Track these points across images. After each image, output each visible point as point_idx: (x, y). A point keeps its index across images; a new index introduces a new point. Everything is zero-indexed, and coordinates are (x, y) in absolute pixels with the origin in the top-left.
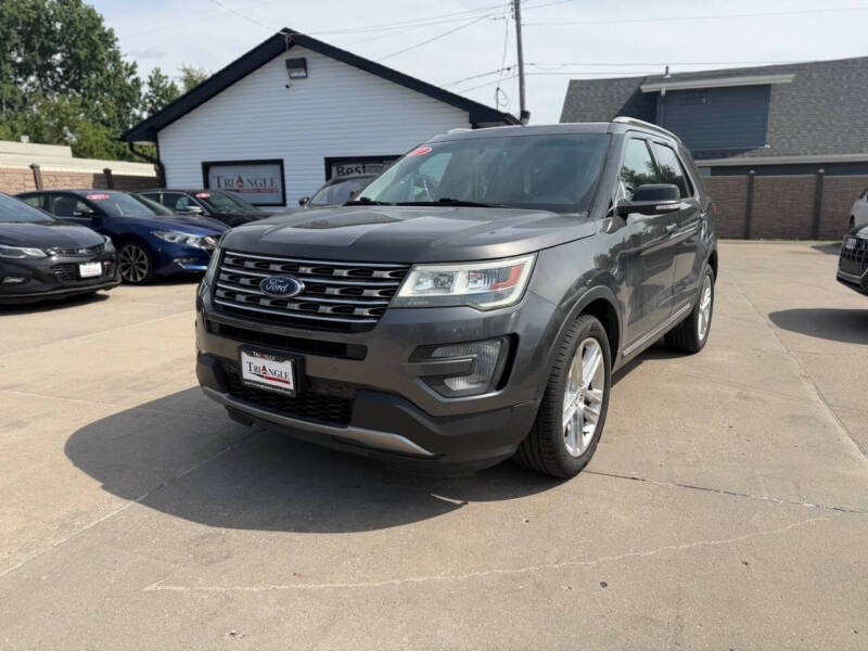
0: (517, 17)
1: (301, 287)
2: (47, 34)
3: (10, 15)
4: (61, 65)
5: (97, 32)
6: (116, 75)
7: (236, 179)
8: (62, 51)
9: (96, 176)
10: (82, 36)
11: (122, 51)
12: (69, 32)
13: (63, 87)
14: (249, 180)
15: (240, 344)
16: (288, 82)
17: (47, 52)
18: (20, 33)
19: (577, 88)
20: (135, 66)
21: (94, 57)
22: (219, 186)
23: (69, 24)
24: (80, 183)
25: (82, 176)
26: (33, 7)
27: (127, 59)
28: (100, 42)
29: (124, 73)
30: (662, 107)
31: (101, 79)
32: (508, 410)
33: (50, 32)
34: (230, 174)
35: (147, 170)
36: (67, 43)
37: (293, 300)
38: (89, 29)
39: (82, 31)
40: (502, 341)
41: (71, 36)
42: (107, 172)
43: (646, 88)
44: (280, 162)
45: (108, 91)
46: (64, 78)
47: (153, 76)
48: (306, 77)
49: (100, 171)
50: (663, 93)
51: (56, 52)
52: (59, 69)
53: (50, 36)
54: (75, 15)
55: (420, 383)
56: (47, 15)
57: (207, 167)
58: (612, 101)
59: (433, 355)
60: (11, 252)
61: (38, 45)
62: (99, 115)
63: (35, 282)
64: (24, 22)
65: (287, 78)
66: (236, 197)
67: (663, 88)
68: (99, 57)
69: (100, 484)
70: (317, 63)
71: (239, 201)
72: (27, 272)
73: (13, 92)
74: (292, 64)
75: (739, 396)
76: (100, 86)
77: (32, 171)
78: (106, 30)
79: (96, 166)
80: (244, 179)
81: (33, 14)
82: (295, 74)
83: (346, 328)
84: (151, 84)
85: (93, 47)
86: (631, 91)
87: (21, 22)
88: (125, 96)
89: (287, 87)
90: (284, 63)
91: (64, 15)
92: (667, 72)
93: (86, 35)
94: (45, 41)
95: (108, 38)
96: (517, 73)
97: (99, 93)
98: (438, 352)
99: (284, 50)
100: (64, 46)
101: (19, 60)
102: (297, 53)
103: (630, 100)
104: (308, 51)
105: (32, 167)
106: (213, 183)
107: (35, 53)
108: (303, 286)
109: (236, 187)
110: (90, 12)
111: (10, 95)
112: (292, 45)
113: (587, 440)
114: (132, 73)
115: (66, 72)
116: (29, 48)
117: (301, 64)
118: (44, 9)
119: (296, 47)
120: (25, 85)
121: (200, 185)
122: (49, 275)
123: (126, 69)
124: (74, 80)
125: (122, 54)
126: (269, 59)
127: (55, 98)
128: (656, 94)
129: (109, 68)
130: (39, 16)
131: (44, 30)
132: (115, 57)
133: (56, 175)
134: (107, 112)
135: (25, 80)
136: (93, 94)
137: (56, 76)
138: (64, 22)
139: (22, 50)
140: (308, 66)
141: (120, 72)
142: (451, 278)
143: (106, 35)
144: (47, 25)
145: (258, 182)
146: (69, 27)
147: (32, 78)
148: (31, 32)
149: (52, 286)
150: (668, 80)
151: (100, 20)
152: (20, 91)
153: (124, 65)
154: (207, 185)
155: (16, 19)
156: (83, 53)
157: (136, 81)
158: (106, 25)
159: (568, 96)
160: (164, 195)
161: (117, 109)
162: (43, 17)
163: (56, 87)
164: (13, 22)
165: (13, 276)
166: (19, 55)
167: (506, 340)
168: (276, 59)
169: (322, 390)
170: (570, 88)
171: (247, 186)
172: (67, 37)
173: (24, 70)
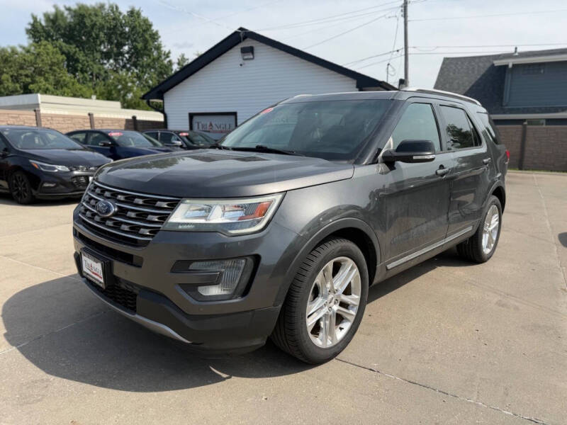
0: (405, 16)
1: (114, 209)
2: (121, 35)
3: (100, 24)
4: (128, 53)
5: (149, 33)
6: (158, 59)
7: (208, 124)
8: (128, 44)
9: (127, 121)
10: (140, 35)
11: (163, 44)
12: (133, 32)
13: (128, 66)
14: (216, 125)
15: (84, 246)
16: (241, 61)
17: (120, 45)
18: (105, 34)
19: (449, 65)
20: (169, 53)
21: (146, 48)
22: (198, 128)
23: (133, 28)
24: (117, 124)
25: (119, 120)
26: (114, 19)
27: (165, 49)
28: (149, 39)
29: (163, 57)
30: (510, 76)
31: (149, 61)
32: (250, 313)
33: (123, 33)
34: (205, 121)
35: (157, 117)
36: (131, 40)
37: (109, 219)
38: (144, 31)
39: (139, 32)
40: (246, 260)
41: (134, 35)
42: (134, 118)
43: (497, 63)
44: (235, 114)
45: (153, 68)
46: (129, 60)
47: (180, 58)
48: (253, 59)
49: (130, 117)
50: (510, 66)
51: (125, 45)
52: (127, 56)
53: (122, 36)
54: (136, 23)
55: (179, 289)
56: (121, 23)
57: (192, 116)
58: (473, 72)
59: (191, 267)
60: (50, 168)
61: (115, 41)
62: (147, 82)
63: (62, 187)
64: (108, 27)
65: (241, 59)
66: (206, 135)
67: (510, 63)
68: (149, 48)
69: (5, 331)
70: (260, 49)
71: (208, 139)
72: (57, 180)
73: (100, 70)
74: (244, 51)
75: (499, 304)
76: (148, 65)
77: (88, 117)
78: (154, 32)
79: (129, 114)
80: (213, 125)
81: (113, 23)
82: (246, 57)
83: (134, 243)
84: (179, 64)
85: (146, 41)
86: (488, 65)
87: (106, 28)
88: (163, 71)
89: (241, 65)
90: (240, 50)
91: (130, 23)
92: (516, 52)
93: (142, 34)
94: (119, 39)
95: (155, 36)
96: (403, 53)
97: (148, 69)
98: (194, 266)
99: (240, 42)
100: (130, 42)
101: (105, 50)
102: (248, 43)
103: (487, 71)
104: (255, 42)
105: (89, 114)
106: (195, 126)
107: (113, 46)
108: (116, 209)
109: (208, 130)
110: (146, 21)
111: (97, 71)
112: (245, 38)
113: (340, 335)
114: (168, 57)
115: (130, 57)
116: (110, 42)
117: (250, 50)
118: (119, 20)
119: (248, 39)
120: (108, 65)
121: (187, 127)
122: (70, 182)
123: (164, 54)
124: (135, 62)
125: (163, 45)
126: (231, 48)
127: (123, 73)
128: (506, 66)
129: (155, 54)
130: (116, 24)
131: (119, 32)
132: (158, 48)
133: (103, 120)
134: (152, 80)
135: (108, 61)
136: (144, 70)
137: (125, 59)
138: (130, 27)
139: (106, 44)
140: (255, 51)
141: (160, 57)
142: (209, 210)
143: (154, 34)
144: (121, 29)
145: (222, 126)
146: (132, 30)
147: (111, 61)
148: (112, 33)
149: (72, 190)
150: (516, 57)
151: (151, 26)
152: (103, 69)
153: (163, 53)
154: (191, 127)
155: (103, 27)
156: (140, 45)
157: (170, 61)
158: (154, 28)
159: (442, 69)
160: (161, 133)
161: (157, 78)
162: (119, 24)
163: (124, 66)
164: (101, 28)
165: (49, 182)
166: (105, 48)
167: (250, 260)
168: (236, 47)
169: (123, 286)
170: (444, 63)
171: (215, 128)
172: (132, 36)
173: (107, 56)
